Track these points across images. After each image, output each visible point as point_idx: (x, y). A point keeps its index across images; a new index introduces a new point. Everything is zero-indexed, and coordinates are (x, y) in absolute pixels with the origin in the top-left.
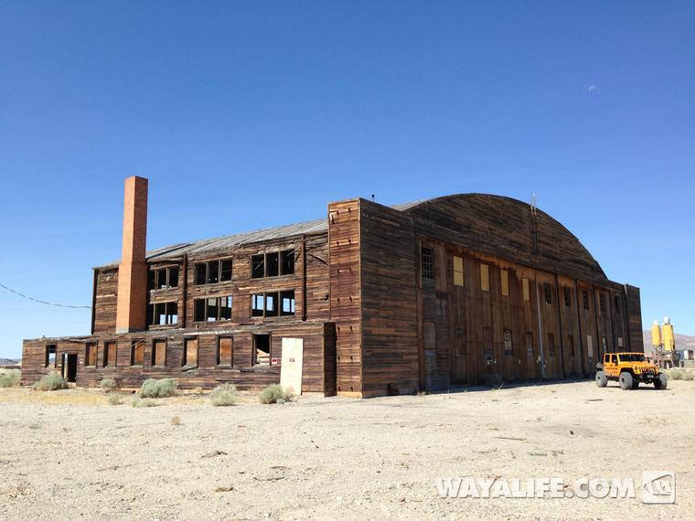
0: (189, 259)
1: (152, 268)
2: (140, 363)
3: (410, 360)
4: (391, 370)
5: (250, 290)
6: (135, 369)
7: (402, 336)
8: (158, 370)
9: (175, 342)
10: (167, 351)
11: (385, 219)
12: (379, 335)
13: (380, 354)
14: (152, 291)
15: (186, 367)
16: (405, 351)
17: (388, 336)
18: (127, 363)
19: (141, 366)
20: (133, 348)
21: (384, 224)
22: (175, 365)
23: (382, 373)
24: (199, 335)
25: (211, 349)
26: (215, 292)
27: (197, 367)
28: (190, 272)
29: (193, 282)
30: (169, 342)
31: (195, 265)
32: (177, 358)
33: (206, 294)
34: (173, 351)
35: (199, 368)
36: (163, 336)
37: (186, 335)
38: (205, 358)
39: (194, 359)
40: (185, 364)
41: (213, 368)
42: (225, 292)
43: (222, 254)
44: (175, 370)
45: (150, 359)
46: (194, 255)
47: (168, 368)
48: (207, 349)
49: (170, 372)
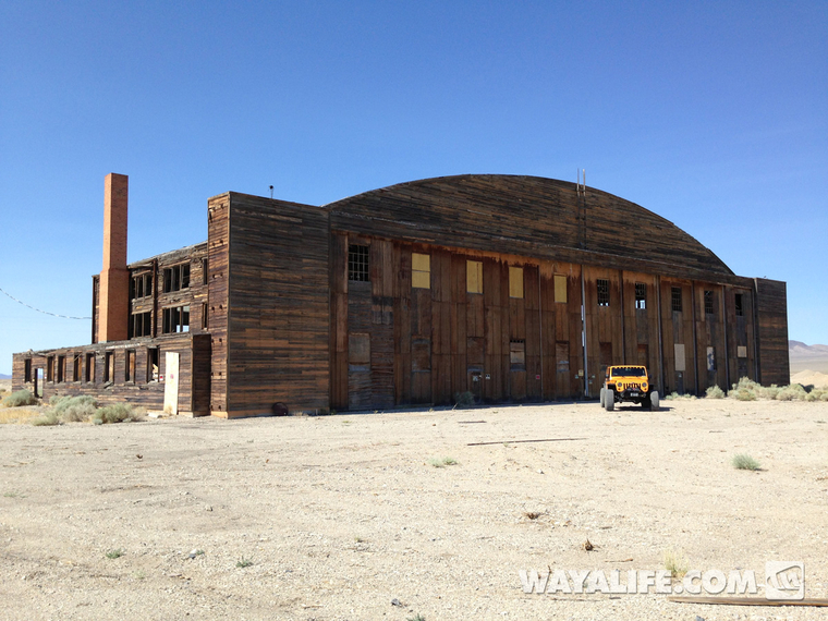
0: (159, 264)
1: (133, 274)
2: (79, 379)
3: (315, 376)
4: (278, 387)
5: (201, 298)
6: (77, 385)
7: (301, 349)
8: (89, 387)
10: (95, 366)
11: (275, 213)
12: (259, 348)
13: (261, 369)
14: (134, 300)
15: (107, 383)
16: (304, 366)
17: (275, 349)
18: (72, 379)
19: (80, 383)
20: (76, 362)
21: (273, 220)
22: (99, 381)
23: (264, 391)
24: (115, 349)
25: (122, 364)
26: (177, 300)
27: (113, 383)
28: (160, 278)
29: (162, 289)
30: (97, 357)
31: (163, 271)
32: (101, 373)
33: (171, 303)
34: (99, 366)
35: (115, 385)
36: (93, 350)
37: (107, 349)
38: (118, 374)
39: (112, 375)
40: (107, 380)
41: (123, 385)
42: (185, 301)
43: (183, 258)
44: (100, 387)
45: (85, 375)
46: (162, 259)
47: (95, 385)
48: (119, 364)
49: (96, 388)
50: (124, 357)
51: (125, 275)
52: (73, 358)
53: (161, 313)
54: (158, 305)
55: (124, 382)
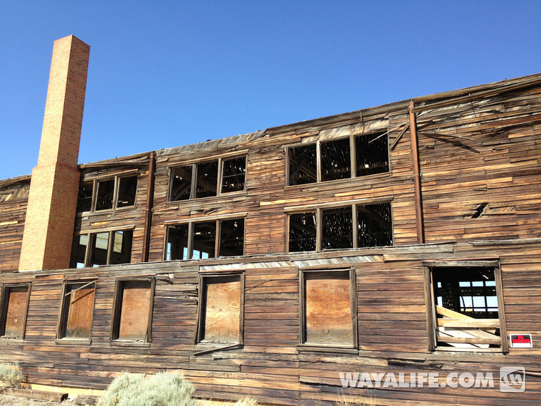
0: (159, 160)
1: (88, 177)
2: (79, 332)
5: (285, 205)
6: (69, 346)
8: (127, 349)
9: (175, 287)
10: (153, 306)
14: (84, 214)
15: (205, 345)
18: (52, 331)
19: (86, 340)
20: (67, 299)
22: (176, 339)
24: (244, 271)
25: (281, 303)
26: (210, 211)
27: (241, 346)
28: (159, 180)
29: (165, 195)
30: (161, 288)
31: (169, 170)
32: (180, 322)
33: (190, 215)
34: (171, 307)
35: (246, 349)
36: (144, 273)
37: (207, 271)
38: (263, 324)
39: (227, 326)
40: (202, 337)
41: (291, 351)
42: (230, 211)
43: (226, 149)
44: (174, 352)
45: (107, 324)
46: (168, 153)
47: (154, 346)
48: (269, 303)
49: (159, 355)
50: (292, 288)
51: (75, 176)
52: (60, 291)
53: (160, 230)
54: (153, 219)
55: (298, 345)
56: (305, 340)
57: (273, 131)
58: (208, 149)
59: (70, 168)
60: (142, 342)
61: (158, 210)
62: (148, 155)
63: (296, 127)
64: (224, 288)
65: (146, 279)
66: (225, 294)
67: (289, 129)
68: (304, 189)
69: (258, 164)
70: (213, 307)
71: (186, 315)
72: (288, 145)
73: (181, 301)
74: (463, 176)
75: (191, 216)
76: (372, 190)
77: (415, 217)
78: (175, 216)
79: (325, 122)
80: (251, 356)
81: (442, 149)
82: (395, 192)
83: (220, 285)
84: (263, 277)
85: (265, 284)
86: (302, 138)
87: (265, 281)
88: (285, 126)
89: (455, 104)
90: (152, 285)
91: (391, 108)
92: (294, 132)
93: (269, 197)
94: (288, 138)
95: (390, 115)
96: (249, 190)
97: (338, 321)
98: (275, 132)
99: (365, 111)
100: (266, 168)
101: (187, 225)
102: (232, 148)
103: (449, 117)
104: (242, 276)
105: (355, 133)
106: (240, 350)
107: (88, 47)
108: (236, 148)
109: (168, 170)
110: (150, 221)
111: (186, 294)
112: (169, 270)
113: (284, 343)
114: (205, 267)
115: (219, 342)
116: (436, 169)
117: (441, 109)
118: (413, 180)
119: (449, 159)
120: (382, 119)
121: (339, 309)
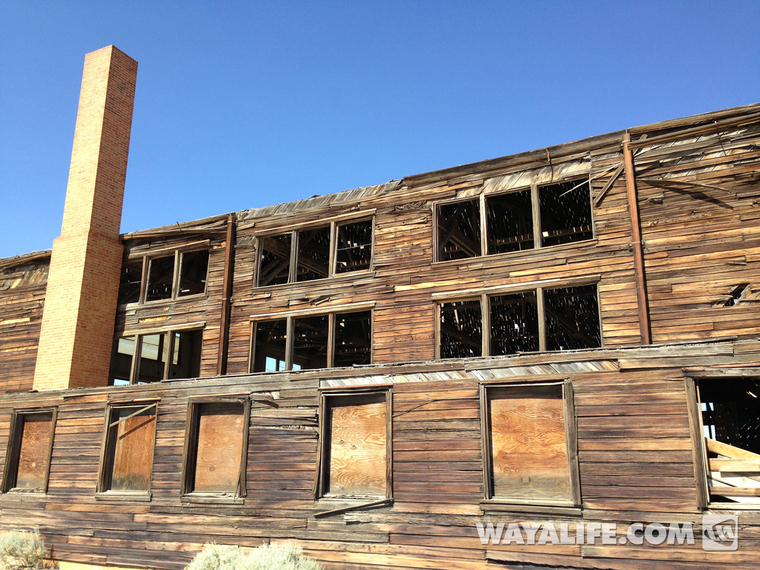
0: (241, 226)
1: (134, 253)
5: (433, 290)
6: (117, 503)
8: (208, 507)
9: (282, 413)
10: (248, 441)
14: (130, 306)
15: (332, 501)
20: (113, 431)
24: (391, 387)
25: (452, 435)
26: (318, 300)
27: (389, 504)
28: (242, 255)
29: (250, 278)
30: (260, 414)
31: (257, 240)
32: (291, 466)
33: (288, 306)
34: (277, 442)
35: (397, 507)
36: (233, 391)
37: (332, 387)
38: (423, 468)
39: (364, 472)
40: (326, 489)
41: (471, 510)
42: (350, 300)
43: (342, 208)
44: (283, 512)
45: (176, 469)
46: (254, 216)
47: (250, 503)
48: (432, 436)
49: (259, 516)
50: (469, 412)
51: (116, 250)
52: (104, 419)
53: (244, 330)
54: (232, 312)
55: (482, 501)
56: (492, 493)
57: (414, 181)
58: (315, 209)
59: (109, 239)
60: (232, 497)
61: (240, 300)
62: (225, 218)
63: (447, 175)
64: (358, 412)
65: (235, 400)
66: (361, 423)
67: (437, 178)
68: (461, 265)
69: (392, 229)
70: (342, 442)
71: (299, 455)
72: (436, 202)
73: (291, 434)
74: (709, 243)
75: (291, 308)
76: (567, 267)
77: (635, 306)
78: (265, 308)
79: (493, 166)
80: (407, 519)
81: (675, 203)
82: (604, 269)
83: (352, 408)
84: (422, 396)
85: (426, 407)
86: (457, 190)
87: (426, 402)
88: (431, 173)
89: (693, 137)
90: (246, 409)
91: (594, 143)
92: (445, 182)
93: (408, 279)
94: (436, 190)
95: (592, 154)
96: (377, 268)
97: (545, 464)
98: (417, 182)
99: (555, 148)
100: (403, 236)
101: (283, 321)
102: (351, 206)
103: (686, 155)
104: (388, 394)
105: (538, 182)
106: (387, 509)
107: (135, 64)
108: (357, 207)
109: (254, 242)
110: (229, 316)
111: (299, 423)
112: (271, 386)
113: (458, 499)
114: (329, 382)
115: (353, 498)
116: (666, 233)
117: (671, 145)
118: (631, 251)
119: (686, 219)
120: (581, 160)
121: (545, 445)
